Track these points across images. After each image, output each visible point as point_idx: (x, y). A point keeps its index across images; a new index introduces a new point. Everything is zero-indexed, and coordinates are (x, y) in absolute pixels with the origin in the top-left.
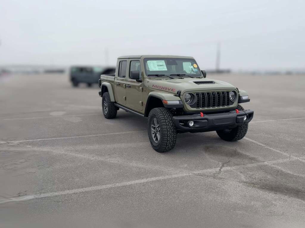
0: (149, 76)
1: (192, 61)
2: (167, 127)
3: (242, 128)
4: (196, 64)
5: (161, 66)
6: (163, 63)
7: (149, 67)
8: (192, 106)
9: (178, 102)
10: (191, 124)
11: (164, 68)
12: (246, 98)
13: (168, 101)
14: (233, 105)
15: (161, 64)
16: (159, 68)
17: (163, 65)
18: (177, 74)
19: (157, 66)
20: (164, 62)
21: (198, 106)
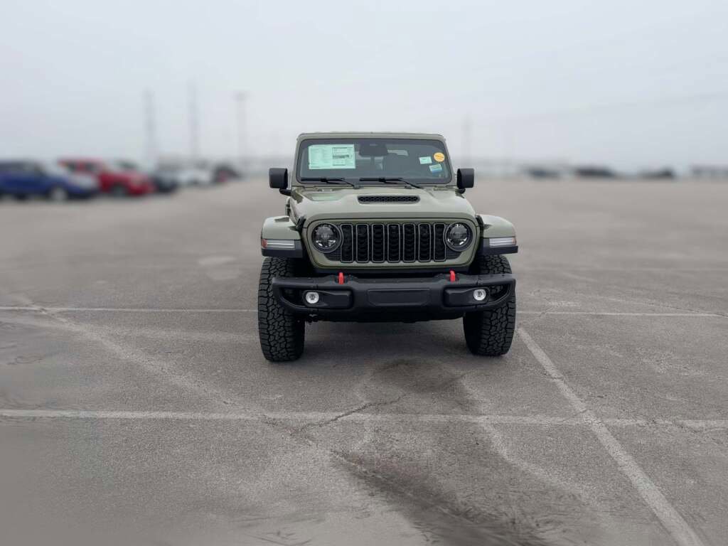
0: (305, 182)
1: (437, 144)
2: (268, 302)
3: (493, 323)
4: (445, 152)
5: (343, 157)
6: (350, 150)
7: (310, 161)
8: (330, 256)
9: (290, 245)
10: (312, 299)
11: (350, 164)
12: (505, 244)
13: (268, 241)
14: (457, 259)
15: (344, 154)
16: (336, 164)
17: (348, 156)
18: (378, 177)
19: (332, 157)
20: (353, 149)
21: (347, 257)
